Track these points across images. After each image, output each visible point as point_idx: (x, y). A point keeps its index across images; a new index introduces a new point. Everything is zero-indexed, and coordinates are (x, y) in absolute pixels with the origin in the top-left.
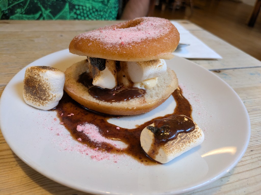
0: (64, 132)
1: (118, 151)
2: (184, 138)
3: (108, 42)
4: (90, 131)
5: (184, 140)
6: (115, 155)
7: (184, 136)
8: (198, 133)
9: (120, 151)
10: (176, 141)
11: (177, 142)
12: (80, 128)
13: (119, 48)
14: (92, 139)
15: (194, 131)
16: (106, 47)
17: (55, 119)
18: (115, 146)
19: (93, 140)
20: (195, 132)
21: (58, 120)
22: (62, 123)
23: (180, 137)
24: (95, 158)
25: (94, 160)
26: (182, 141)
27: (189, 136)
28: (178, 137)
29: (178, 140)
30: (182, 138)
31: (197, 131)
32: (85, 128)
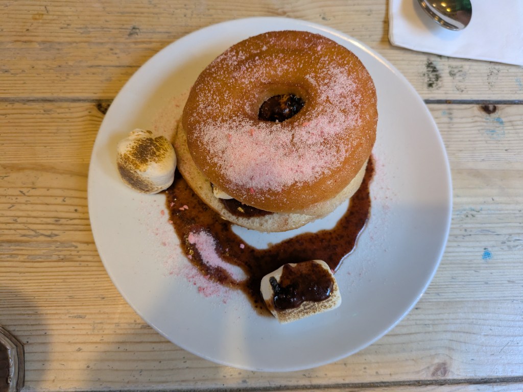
0: (173, 238)
1: (233, 284)
2: (309, 308)
3: (231, 179)
4: (205, 246)
5: (308, 310)
6: (228, 289)
7: (310, 306)
8: (332, 302)
9: (235, 284)
10: (296, 310)
11: (298, 311)
12: (192, 239)
13: (245, 195)
14: (205, 260)
15: (326, 300)
16: (228, 187)
17: (163, 212)
18: (231, 275)
19: (206, 263)
20: (328, 301)
21: (167, 215)
22: (172, 222)
23: (305, 305)
24: (202, 291)
25: (201, 295)
26: (305, 311)
27: (317, 305)
28: (301, 306)
29: (299, 309)
30: (306, 307)
31: (331, 300)
32: (198, 239)
